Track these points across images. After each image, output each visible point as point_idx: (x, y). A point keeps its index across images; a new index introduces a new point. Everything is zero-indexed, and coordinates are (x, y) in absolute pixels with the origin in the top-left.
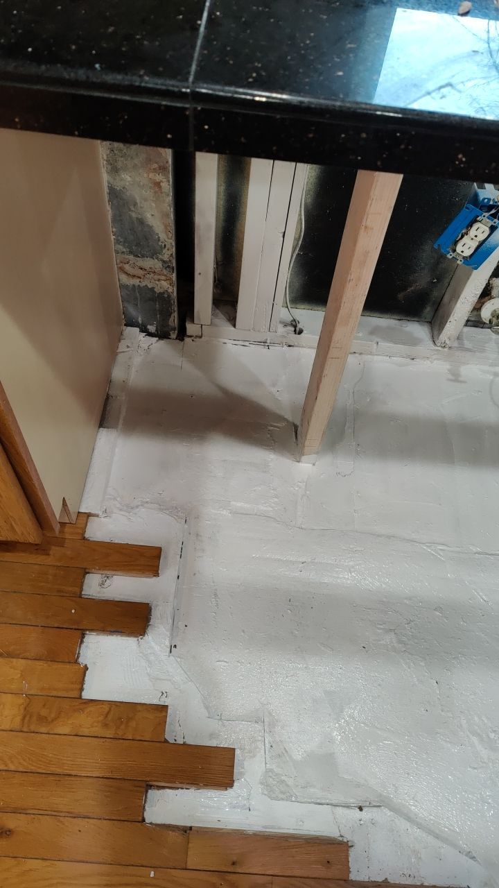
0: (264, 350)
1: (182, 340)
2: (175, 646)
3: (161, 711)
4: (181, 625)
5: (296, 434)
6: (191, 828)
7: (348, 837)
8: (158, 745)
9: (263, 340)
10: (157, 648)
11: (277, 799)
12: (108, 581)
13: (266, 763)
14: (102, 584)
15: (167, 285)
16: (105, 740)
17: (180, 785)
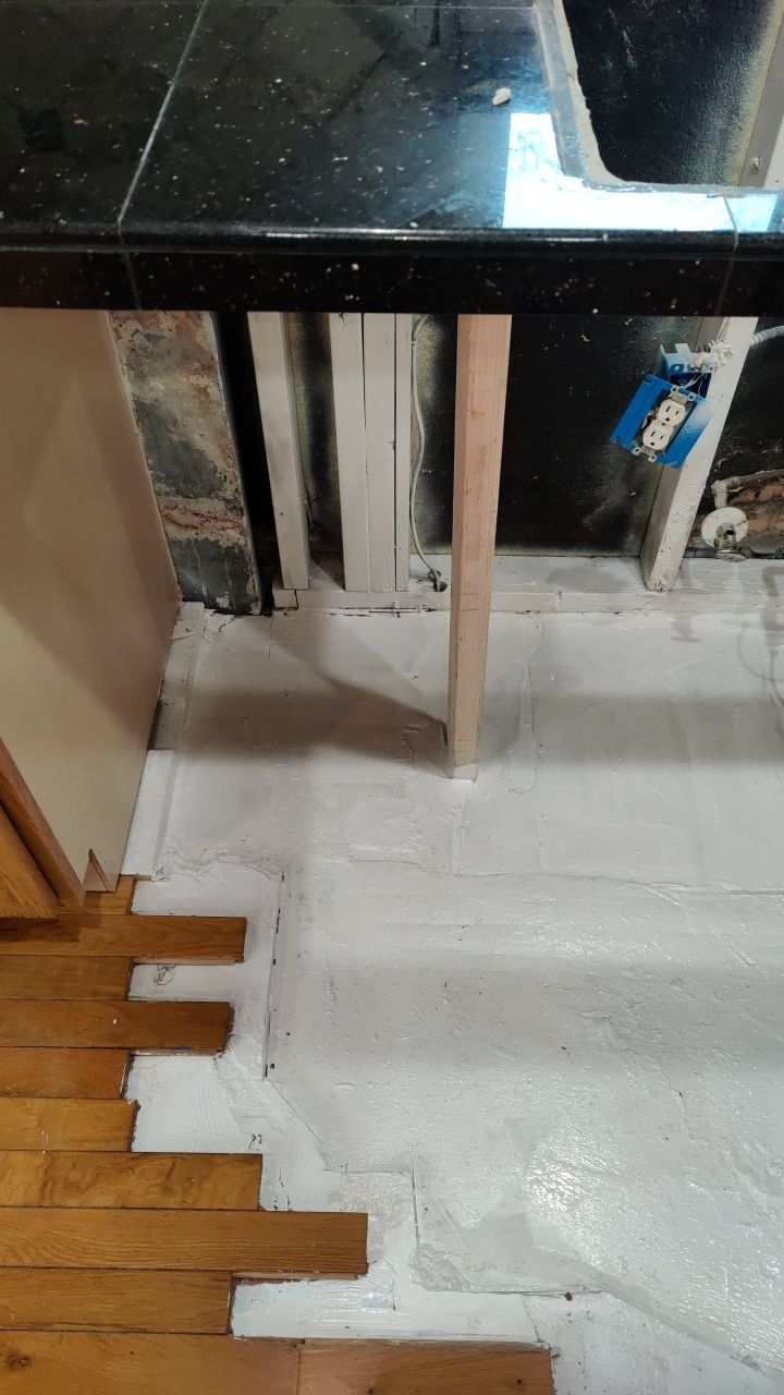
0: (393, 620)
1: (270, 615)
2: (273, 1066)
3: (251, 1164)
4: (281, 1033)
5: (446, 737)
6: (303, 1341)
7: (550, 1341)
8: (249, 1214)
9: (389, 605)
10: (244, 1069)
11: (438, 1289)
12: (167, 973)
13: (417, 1235)
14: (158, 980)
15: (236, 534)
16: (166, 1212)
17: (285, 1275)
